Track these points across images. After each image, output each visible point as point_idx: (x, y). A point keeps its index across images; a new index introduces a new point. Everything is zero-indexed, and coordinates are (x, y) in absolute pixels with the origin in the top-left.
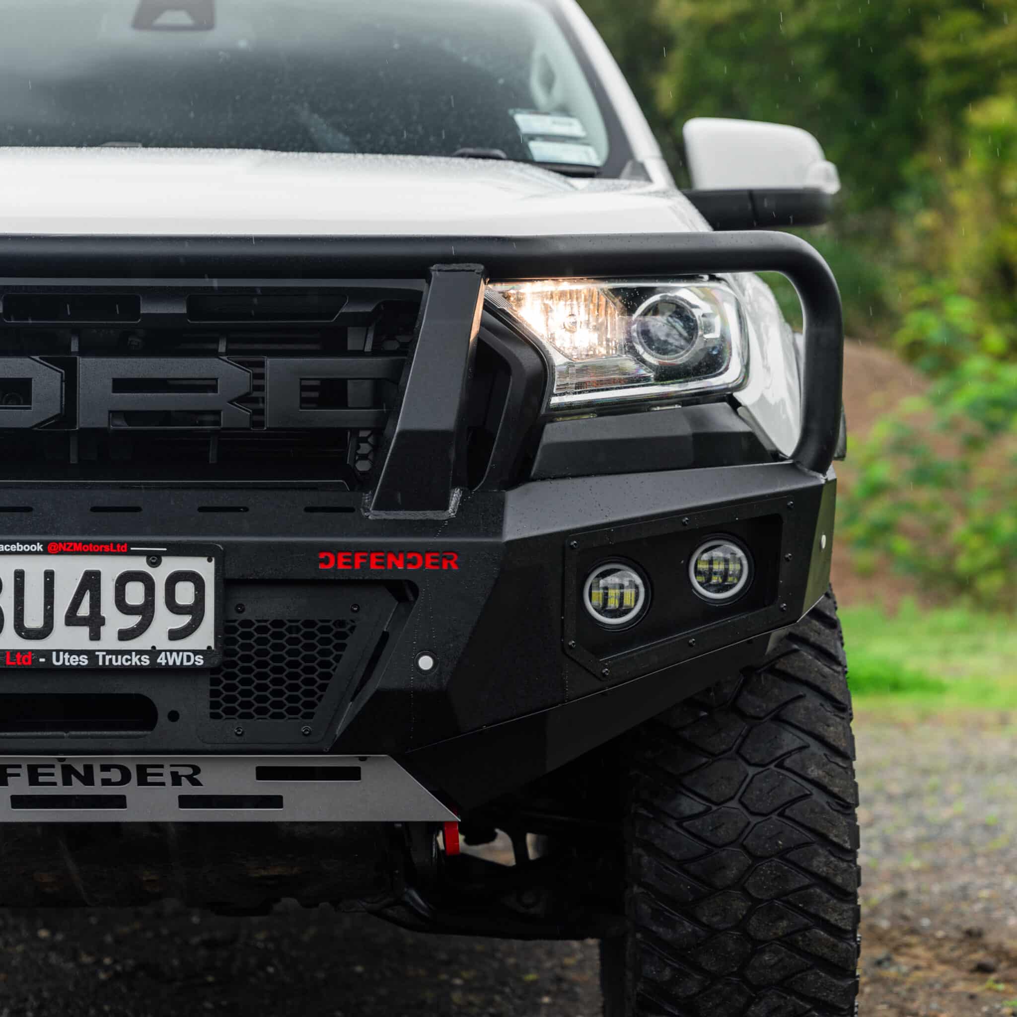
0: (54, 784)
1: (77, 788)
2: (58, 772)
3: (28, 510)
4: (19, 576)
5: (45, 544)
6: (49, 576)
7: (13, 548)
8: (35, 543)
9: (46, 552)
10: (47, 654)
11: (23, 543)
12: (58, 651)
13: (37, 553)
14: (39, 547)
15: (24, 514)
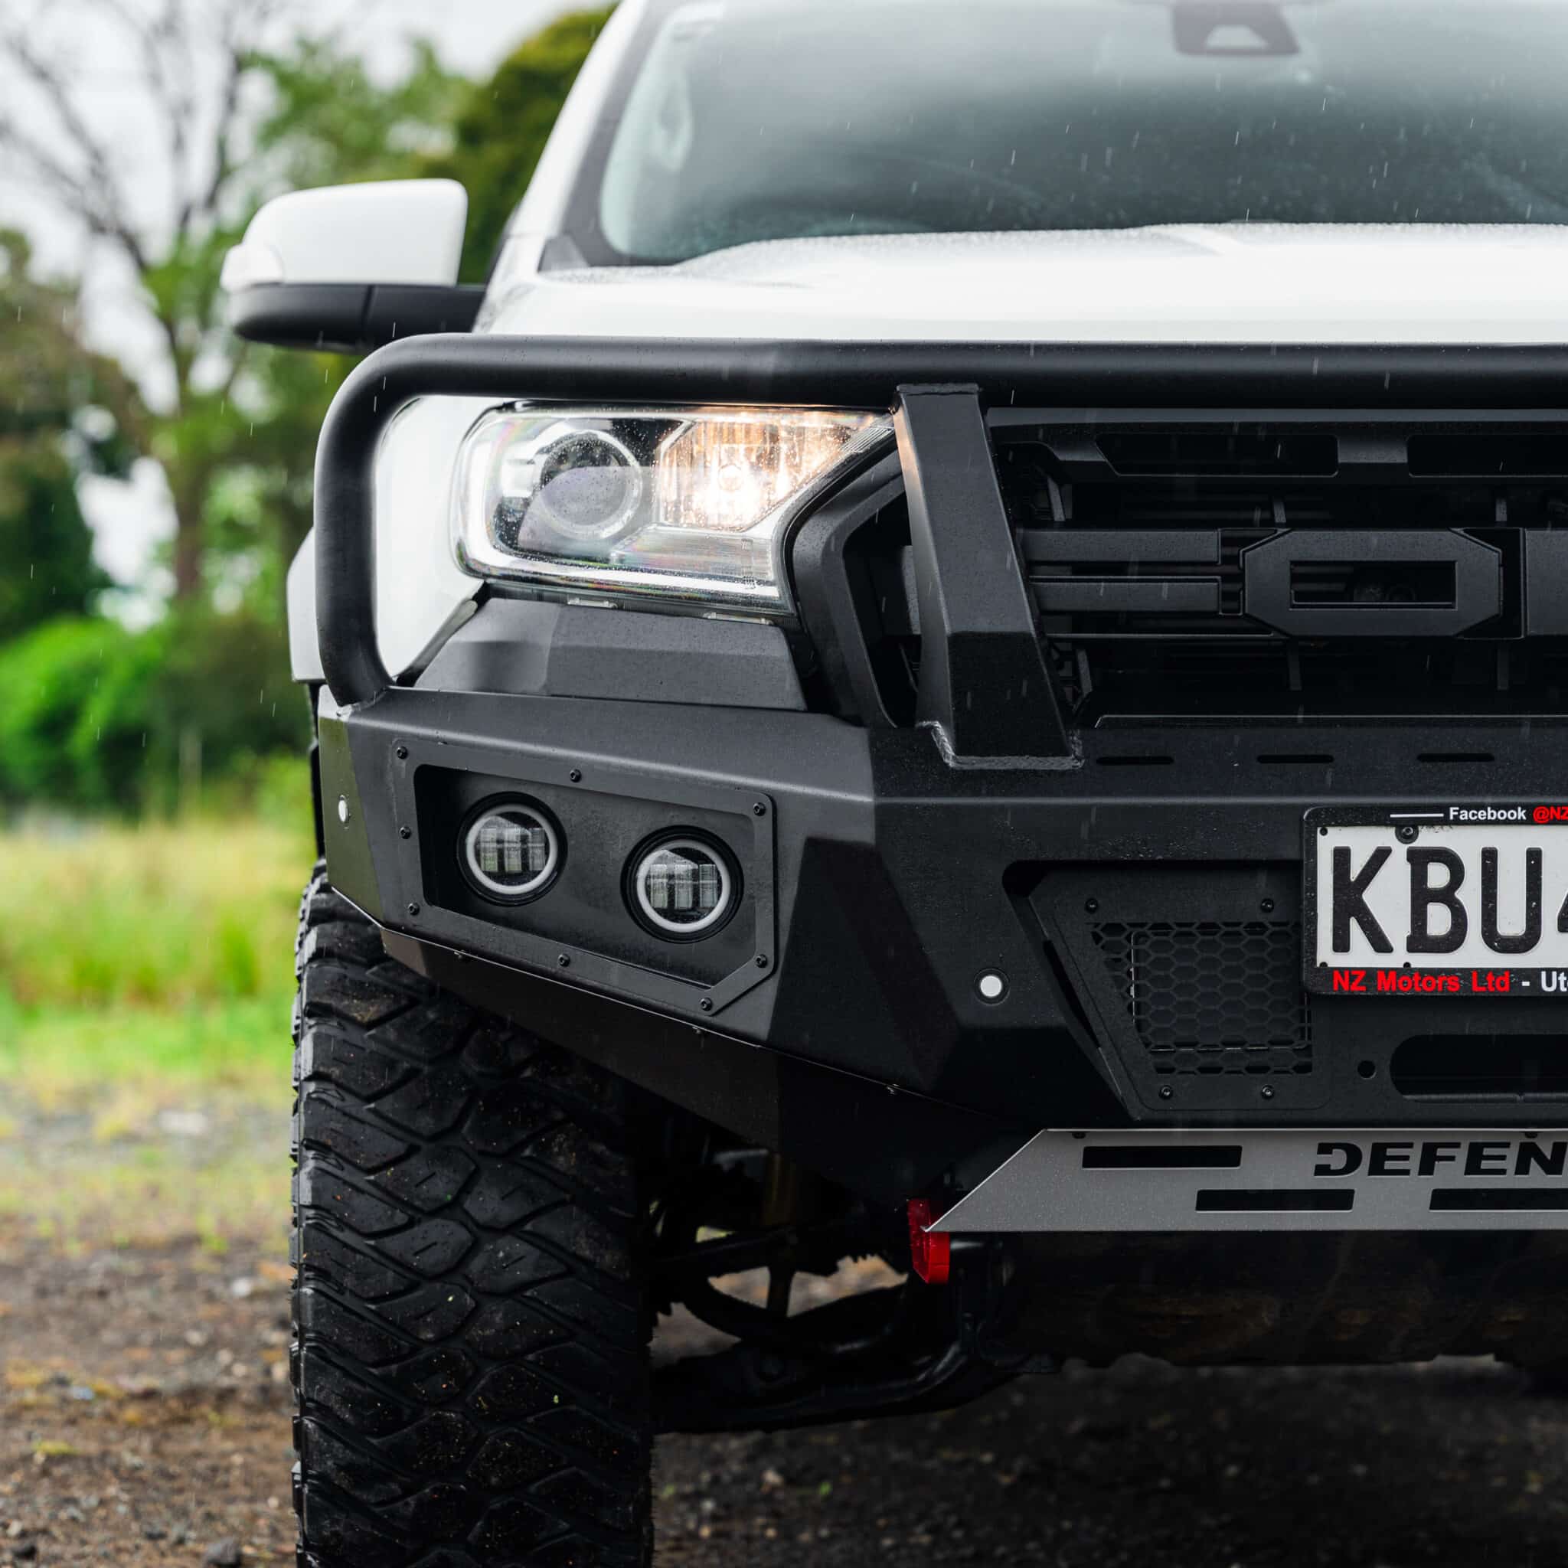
0: (1503, 1172)
1: (1537, 1179)
2: (1512, 1154)
3: (1487, 758)
4: (1490, 857)
5: (1529, 809)
6: (1534, 858)
7: (1481, 815)
8: (1514, 807)
9: (1530, 821)
10: (1533, 974)
11: (1496, 807)
12: (1549, 971)
13: (1518, 822)
14: (1521, 814)
15: (1484, 765)
